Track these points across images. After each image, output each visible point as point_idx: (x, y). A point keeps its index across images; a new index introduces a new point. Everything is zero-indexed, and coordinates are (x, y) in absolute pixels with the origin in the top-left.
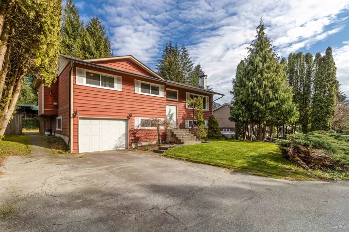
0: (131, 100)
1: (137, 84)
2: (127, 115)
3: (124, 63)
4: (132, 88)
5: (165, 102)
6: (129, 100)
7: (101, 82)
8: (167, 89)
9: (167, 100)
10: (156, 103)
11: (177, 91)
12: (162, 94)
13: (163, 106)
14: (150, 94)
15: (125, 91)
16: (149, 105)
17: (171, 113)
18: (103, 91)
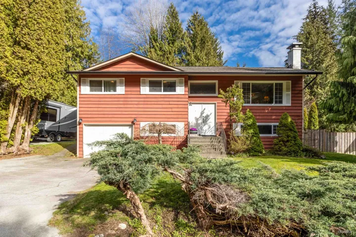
0: (136, 103)
1: (144, 83)
2: (132, 120)
3: (128, 62)
4: (137, 89)
5: (187, 100)
6: (133, 103)
7: (103, 88)
8: (190, 82)
9: (189, 97)
10: (171, 103)
11: (216, 82)
12: (181, 90)
13: (183, 106)
14: (162, 93)
15: (129, 93)
16: (160, 106)
17: (204, 115)
18: (104, 97)
